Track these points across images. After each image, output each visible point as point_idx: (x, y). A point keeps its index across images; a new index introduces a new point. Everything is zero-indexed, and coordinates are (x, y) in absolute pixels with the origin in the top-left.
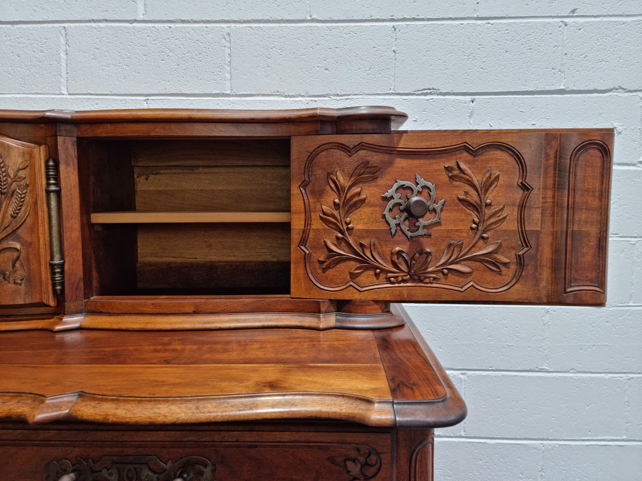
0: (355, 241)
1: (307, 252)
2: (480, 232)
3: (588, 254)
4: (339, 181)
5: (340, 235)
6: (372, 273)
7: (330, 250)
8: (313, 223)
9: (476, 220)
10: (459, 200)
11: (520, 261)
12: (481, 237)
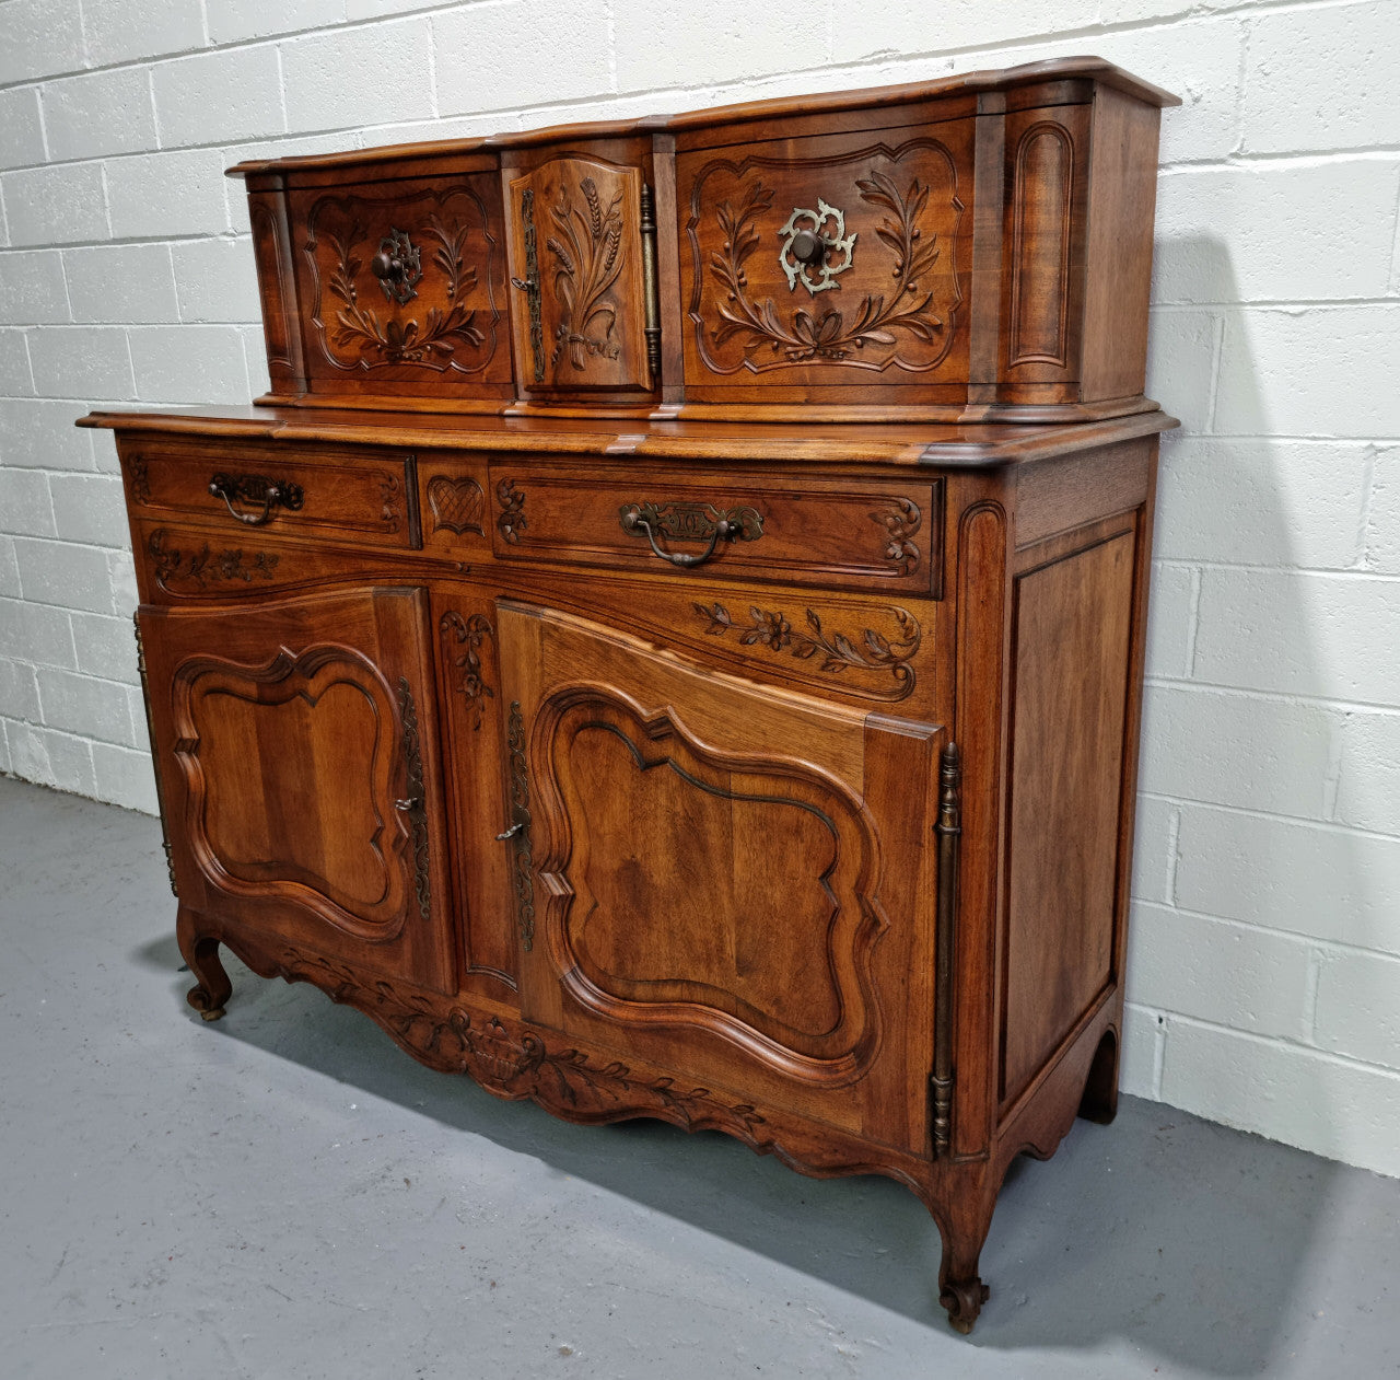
2: (905, 279)
4: (728, 215)
7: (722, 317)
9: (900, 263)
10: (881, 233)
11: (953, 323)
12: (907, 288)
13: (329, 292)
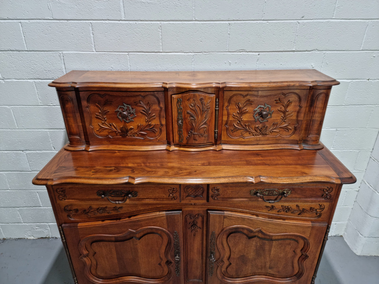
0: (244, 124)
1: (227, 127)
2: (284, 119)
3: (316, 126)
4: (239, 106)
5: (238, 122)
6: (248, 133)
7: (235, 127)
8: (230, 118)
9: (283, 116)
10: (278, 110)
11: (295, 129)
12: (284, 121)
13: (95, 119)
